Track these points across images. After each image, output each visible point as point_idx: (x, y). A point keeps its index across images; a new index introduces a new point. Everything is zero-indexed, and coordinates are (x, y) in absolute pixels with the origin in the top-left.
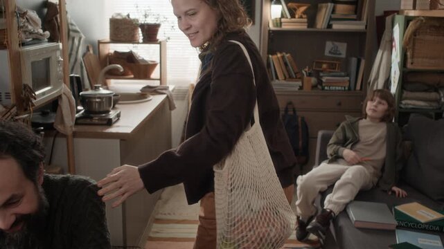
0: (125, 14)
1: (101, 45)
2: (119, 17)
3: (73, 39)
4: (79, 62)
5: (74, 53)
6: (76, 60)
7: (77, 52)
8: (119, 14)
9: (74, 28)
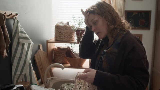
0: (65, 22)
1: (49, 44)
2: (61, 25)
3: (23, 45)
4: (27, 64)
5: (23, 57)
6: (25, 62)
7: (26, 56)
8: (61, 23)
9: (24, 35)
